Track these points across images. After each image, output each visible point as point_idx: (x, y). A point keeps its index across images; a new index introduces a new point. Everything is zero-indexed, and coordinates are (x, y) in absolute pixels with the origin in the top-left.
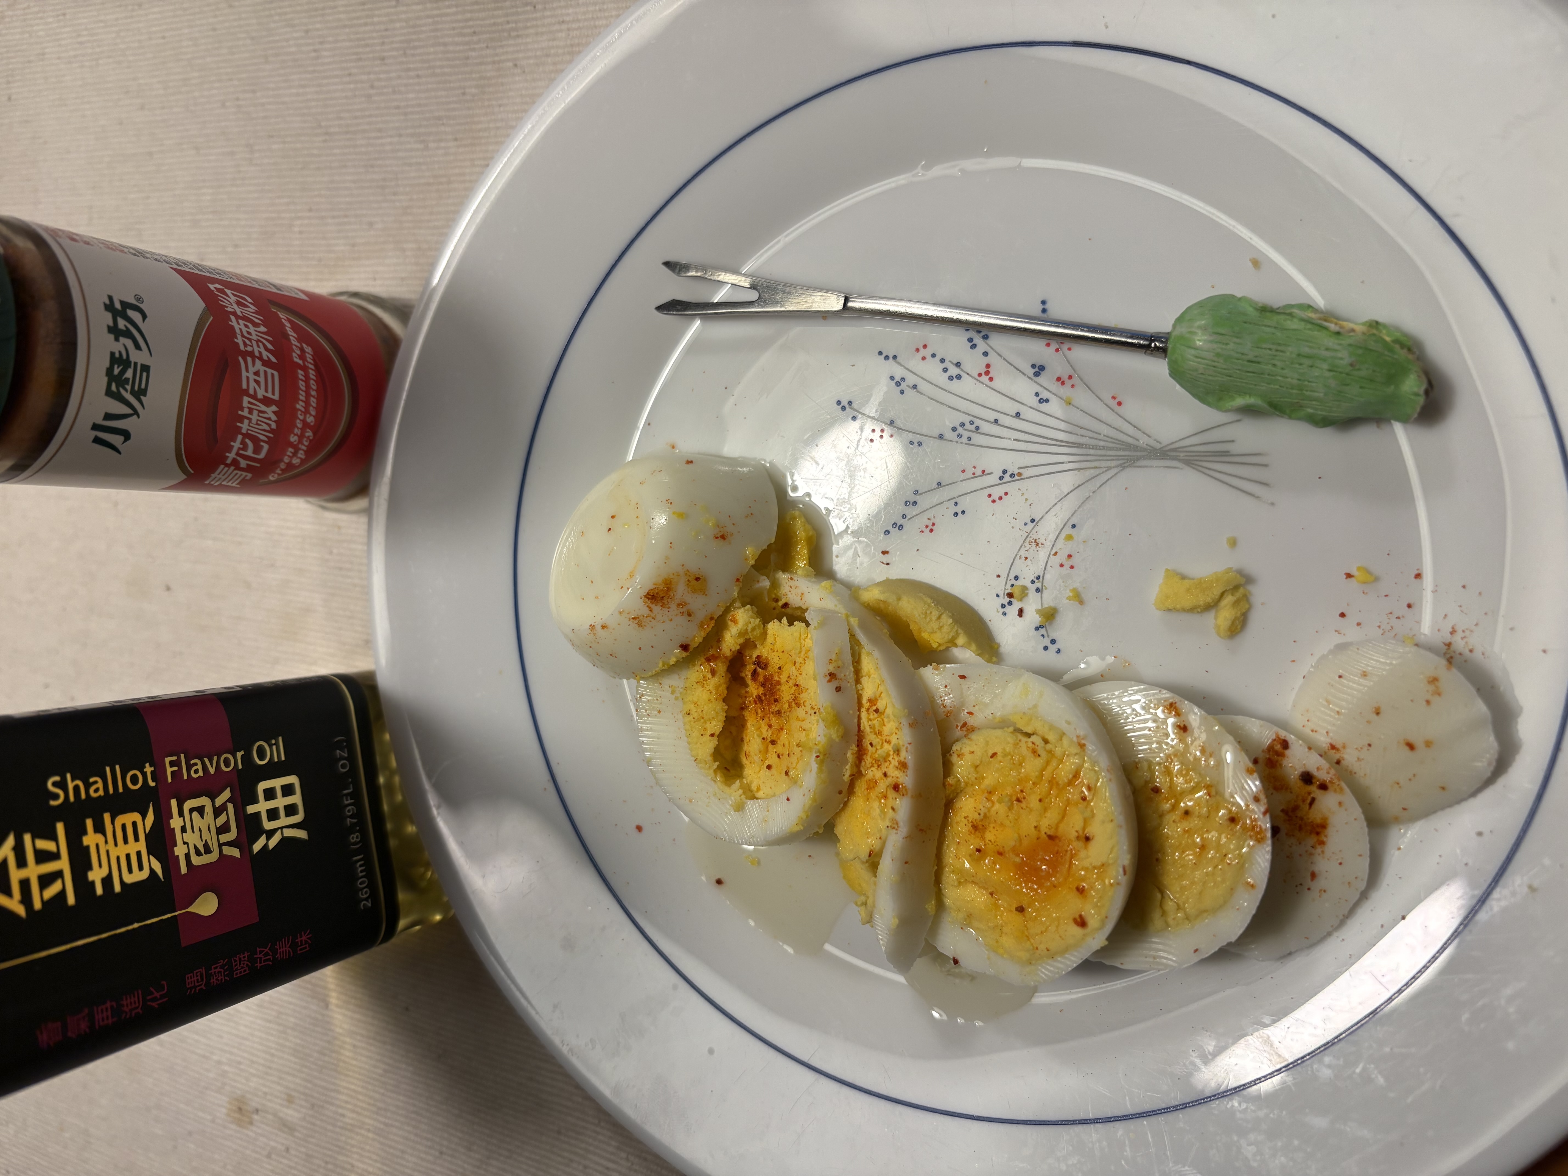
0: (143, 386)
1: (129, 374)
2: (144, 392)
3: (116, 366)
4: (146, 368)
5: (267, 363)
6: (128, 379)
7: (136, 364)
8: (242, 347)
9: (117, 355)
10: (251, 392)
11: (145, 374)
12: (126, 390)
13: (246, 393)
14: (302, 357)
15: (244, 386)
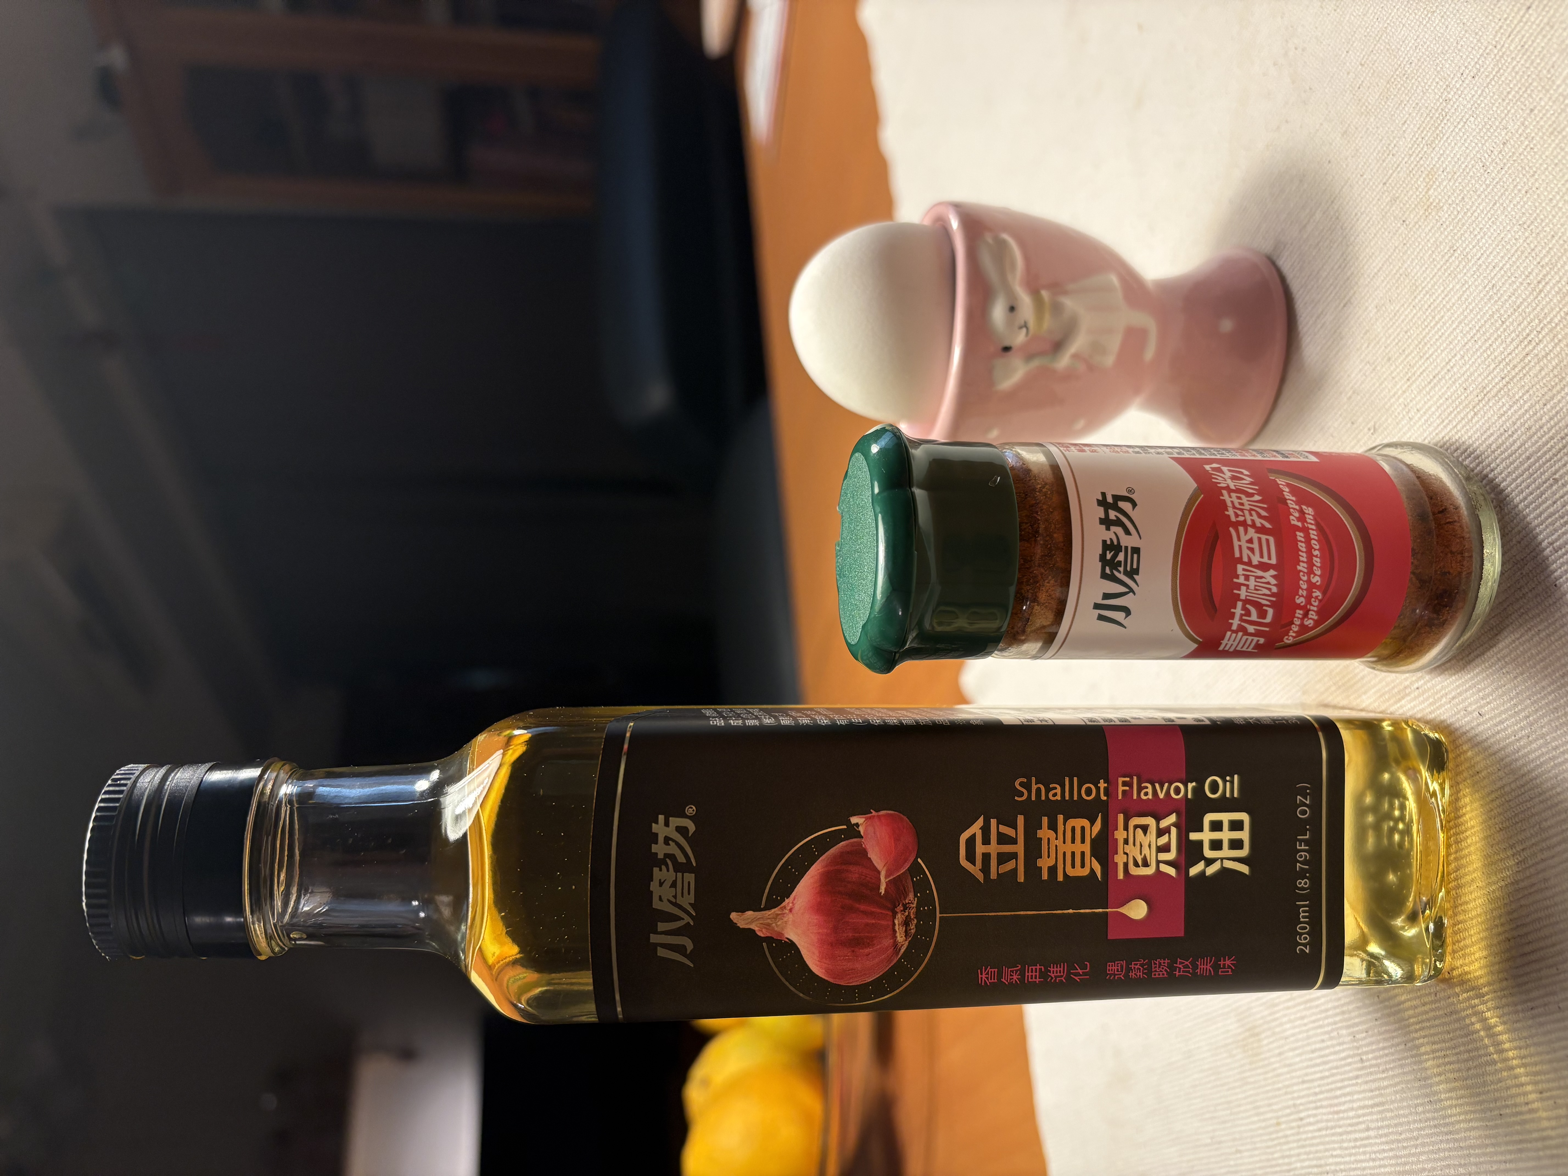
0: (1135, 566)
1: (1121, 557)
2: (1136, 571)
3: (1108, 552)
4: (1136, 550)
5: (1261, 530)
6: (1120, 562)
7: (1126, 548)
8: (1233, 519)
9: (1109, 542)
10: (1245, 559)
11: (1135, 556)
12: (1120, 572)
13: (1240, 561)
14: (1302, 517)
15: (1237, 555)
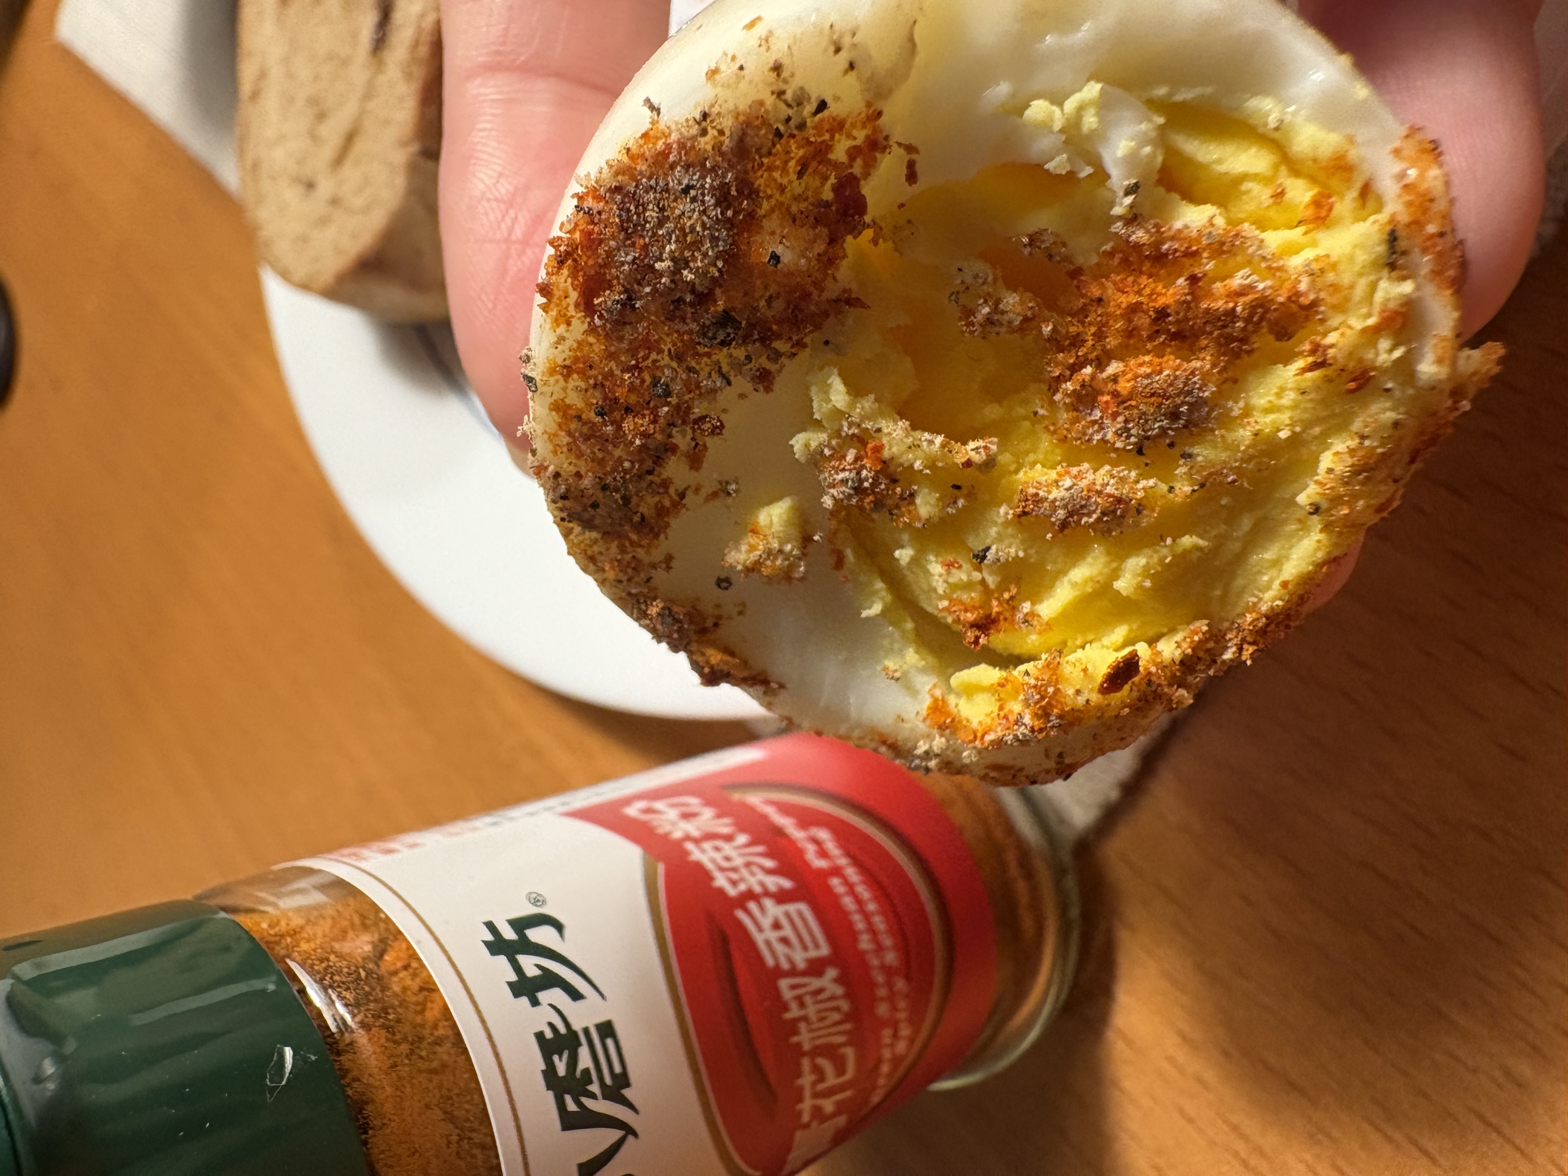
0: (618, 1069)
1: (585, 1060)
2: (623, 1080)
3: (556, 1058)
4: (607, 1029)
5: (782, 897)
6: (586, 1071)
7: (586, 1031)
8: (732, 892)
9: (549, 1034)
10: (785, 966)
11: (610, 1042)
12: (593, 1096)
13: (778, 973)
15: (770, 961)
